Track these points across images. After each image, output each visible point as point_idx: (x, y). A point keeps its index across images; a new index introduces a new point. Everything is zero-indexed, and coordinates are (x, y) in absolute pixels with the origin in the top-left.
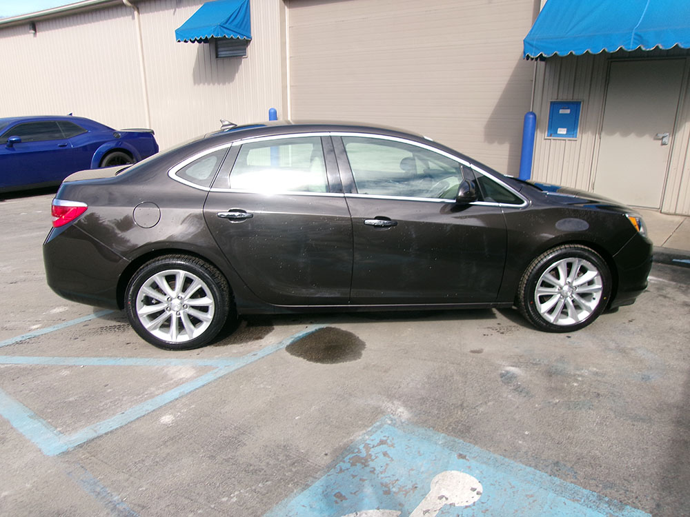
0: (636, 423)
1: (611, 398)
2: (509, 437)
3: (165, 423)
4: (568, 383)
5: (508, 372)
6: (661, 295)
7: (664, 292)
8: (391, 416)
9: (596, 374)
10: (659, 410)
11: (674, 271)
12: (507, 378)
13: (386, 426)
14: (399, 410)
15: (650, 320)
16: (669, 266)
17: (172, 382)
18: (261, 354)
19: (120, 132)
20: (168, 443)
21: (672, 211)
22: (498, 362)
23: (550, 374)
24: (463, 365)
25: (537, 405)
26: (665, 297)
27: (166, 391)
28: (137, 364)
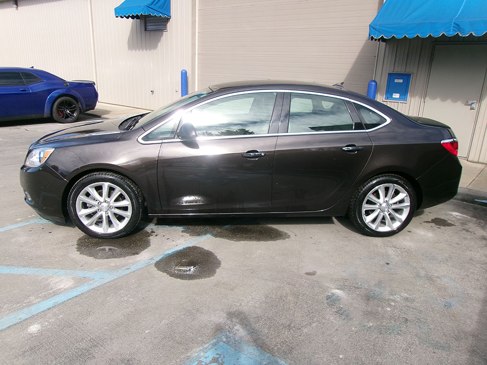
0: (436, 351)
1: (417, 324)
2: (325, 360)
3: (31, 332)
4: (383, 308)
5: (333, 294)
6: (464, 229)
7: (467, 226)
8: (228, 333)
9: (407, 299)
10: (457, 339)
11: (475, 209)
12: (332, 300)
13: (221, 343)
14: (236, 328)
15: (454, 251)
16: (472, 204)
17: (51, 291)
18: (133, 268)
19: (68, 82)
20: (26, 354)
21: (476, 160)
22: (326, 284)
23: (369, 297)
24: (297, 286)
25: (353, 328)
26: (467, 231)
27: (43, 300)
28: (27, 274)
